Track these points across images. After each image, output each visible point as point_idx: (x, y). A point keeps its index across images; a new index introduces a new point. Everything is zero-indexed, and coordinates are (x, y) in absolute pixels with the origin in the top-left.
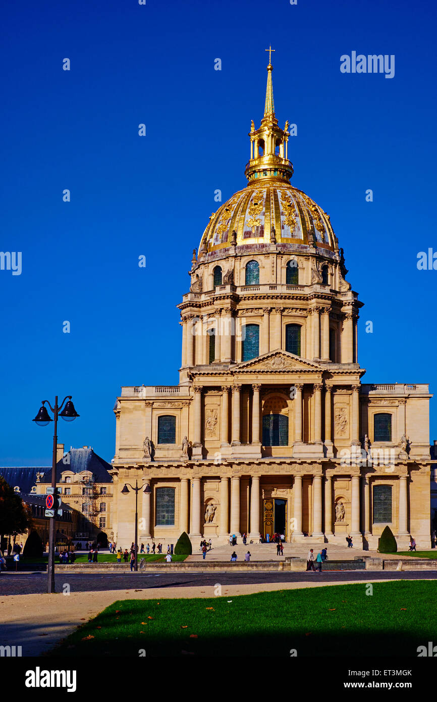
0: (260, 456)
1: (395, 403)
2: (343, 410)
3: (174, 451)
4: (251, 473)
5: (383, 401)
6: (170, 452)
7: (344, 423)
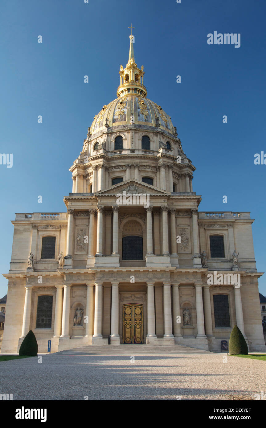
0: (119, 265)
1: (225, 226)
2: (185, 230)
3: (53, 264)
4: (111, 280)
5: (216, 225)
6: (50, 265)
7: (187, 240)
